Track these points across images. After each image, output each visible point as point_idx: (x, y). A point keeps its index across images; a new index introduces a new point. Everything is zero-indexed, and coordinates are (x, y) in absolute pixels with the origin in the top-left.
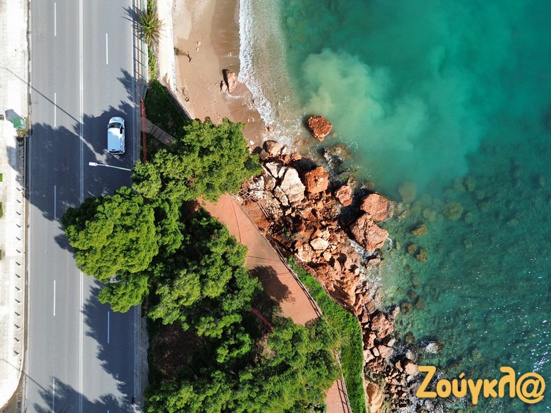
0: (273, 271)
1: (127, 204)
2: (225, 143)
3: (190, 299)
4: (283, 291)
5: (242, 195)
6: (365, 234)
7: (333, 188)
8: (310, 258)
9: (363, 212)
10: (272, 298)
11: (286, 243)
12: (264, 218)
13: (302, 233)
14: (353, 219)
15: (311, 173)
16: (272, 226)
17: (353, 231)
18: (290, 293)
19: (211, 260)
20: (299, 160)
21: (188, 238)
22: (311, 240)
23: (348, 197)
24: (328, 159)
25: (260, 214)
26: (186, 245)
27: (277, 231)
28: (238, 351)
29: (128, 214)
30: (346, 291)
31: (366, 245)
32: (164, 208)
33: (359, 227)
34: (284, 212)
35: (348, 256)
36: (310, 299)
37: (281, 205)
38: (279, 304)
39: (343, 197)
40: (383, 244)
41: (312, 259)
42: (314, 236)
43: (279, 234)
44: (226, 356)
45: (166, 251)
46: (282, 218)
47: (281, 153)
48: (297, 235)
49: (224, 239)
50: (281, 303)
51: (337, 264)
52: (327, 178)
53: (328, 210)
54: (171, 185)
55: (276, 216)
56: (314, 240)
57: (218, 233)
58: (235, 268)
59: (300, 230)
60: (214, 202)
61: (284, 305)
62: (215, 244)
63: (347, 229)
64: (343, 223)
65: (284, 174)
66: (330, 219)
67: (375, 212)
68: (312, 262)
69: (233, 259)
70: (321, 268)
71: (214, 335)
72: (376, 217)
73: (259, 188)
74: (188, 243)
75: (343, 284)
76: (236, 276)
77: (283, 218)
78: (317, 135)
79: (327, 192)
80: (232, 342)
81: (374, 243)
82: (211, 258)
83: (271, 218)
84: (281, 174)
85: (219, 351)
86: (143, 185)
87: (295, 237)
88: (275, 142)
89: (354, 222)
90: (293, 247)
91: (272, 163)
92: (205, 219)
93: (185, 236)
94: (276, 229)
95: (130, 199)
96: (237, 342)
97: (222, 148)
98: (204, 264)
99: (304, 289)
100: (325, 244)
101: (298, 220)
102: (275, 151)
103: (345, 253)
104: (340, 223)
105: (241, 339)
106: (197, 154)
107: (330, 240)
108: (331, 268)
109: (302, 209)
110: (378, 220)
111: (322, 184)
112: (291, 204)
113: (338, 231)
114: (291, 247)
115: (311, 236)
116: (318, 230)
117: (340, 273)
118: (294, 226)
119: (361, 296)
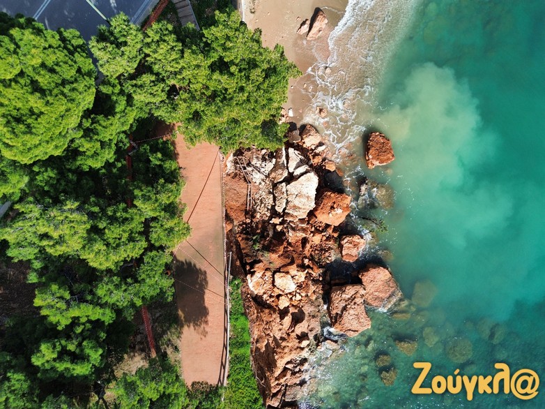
0: (205, 279)
1: (61, 55)
2: (256, 74)
3: (58, 247)
4: (199, 314)
5: (237, 163)
6: (345, 309)
7: (346, 230)
8: (263, 291)
9: (359, 282)
10: (180, 313)
11: (247, 255)
12: (244, 208)
13: (274, 256)
14: (343, 282)
15: (333, 195)
16: (245, 223)
17: (333, 295)
18: (206, 322)
19: (125, 215)
20: (329, 171)
21: (119, 165)
22: (278, 270)
23: (354, 252)
24: (362, 193)
25: (242, 200)
26: (110, 171)
27: (247, 233)
28: (68, 365)
29: (52, 71)
30: (276, 357)
31: (336, 322)
32: (116, 102)
33: (344, 296)
34: (271, 218)
35: (306, 318)
36: (225, 346)
37: (273, 207)
38: (182, 326)
39: (349, 248)
40: (356, 334)
41: (264, 293)
42: (285, 269)
43: (247, 239)
44: (48, 361)
45: (75, 159)
46: (264, 222)
47: (315, 148)
48: (267, 254)
49: (164, 199)
50: (186, 328)
51: (288, 320)
52: (346, 213)
53: (323, 250)
54: (147, 78)
55: (258, 216)
56: (282, 274)
57: (163, 186)
58: (151, 247)
59: (274, 251)
60: (189, 144)
61: (189, 333)
62: (146, 198)
63: (327, 287)
64: (328, 278)
65: (302, 174)
66: (317, 263)
67: (373, 290)
68: (261, 297)
69: (157, 234)
70: (267, 311)
71: (53, 319)
72: (371, 297)
73: (262, 170)
74: (115, 170)
75: (278, 345)
76: (146, 259)
77: (265, 224)
78: (370, 157)
79: (335, 229)
80: (71, 347)
81: (347, 326)
82: (127, 212)
83: (250, 213)
84: (298, 172)
85: (43, 347)
86: (104, 49)
87: (262, 256)
88: (317, 131)
89: (342, 285)
90: (252, 265)
91: (297, 152)
92: (159, 155)
93: (117, 160)
94: (248, 231)
95: (71, 53)
96: (78, 351)
97: (248, 78)
98: (110, 213)
99: (226, 330)
100: (292, 287)
101: (280, 237)
102: (310, 141)
103: (306, 313)
104: (324, 274)
105: (87, 351)
106: (209, 62)
107: (300, 286)
108: (278, 320)
109: (293, 229)
110: (370, 301)
111: (335, 217)
112: (285, 214)
113: (315, 281)
114: (250, 264)
115: (283, 266)
116: (295, 265)
117: (283, 331)
118: (270, 241)
119: (289, 373)
